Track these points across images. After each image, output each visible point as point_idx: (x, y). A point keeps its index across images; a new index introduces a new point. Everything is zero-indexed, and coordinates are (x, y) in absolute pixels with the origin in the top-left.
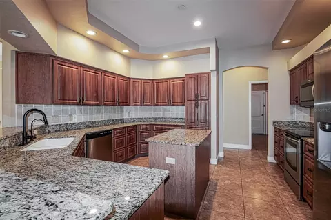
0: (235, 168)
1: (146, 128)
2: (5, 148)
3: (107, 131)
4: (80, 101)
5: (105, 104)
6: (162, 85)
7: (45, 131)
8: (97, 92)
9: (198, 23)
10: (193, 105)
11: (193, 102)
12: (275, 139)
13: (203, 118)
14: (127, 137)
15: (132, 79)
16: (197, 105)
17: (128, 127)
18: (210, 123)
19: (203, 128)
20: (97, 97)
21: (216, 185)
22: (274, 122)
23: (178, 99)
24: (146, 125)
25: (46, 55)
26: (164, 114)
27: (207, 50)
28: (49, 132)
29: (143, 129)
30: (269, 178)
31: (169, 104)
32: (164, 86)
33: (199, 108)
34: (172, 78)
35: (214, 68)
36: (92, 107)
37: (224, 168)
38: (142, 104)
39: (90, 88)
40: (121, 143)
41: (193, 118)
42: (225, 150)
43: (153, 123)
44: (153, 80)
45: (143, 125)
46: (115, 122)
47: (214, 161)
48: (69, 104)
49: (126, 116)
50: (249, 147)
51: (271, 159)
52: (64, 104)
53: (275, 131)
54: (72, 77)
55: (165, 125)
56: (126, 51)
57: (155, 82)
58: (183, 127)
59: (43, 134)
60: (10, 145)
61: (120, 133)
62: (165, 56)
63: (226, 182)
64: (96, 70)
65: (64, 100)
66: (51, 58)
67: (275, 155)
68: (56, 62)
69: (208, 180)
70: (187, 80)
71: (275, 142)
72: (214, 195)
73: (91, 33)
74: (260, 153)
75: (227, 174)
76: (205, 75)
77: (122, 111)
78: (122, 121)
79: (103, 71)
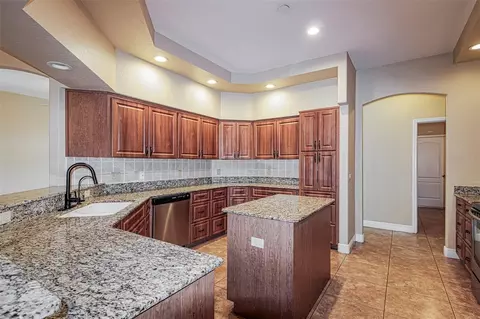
0: (380, 262)
1: (241, 192)
2: (38, 213)
3: (183, 194)
4: (147, 153)
5: (182, 157)
6: (266, 130)
7: (101, 192)
8: (171, 140)
9: (313, 31)
10: (312, 159)
11: (311, 153)
12: (457, 219)
13: (326, 179)
14: (212, 204)
15: (224, 121)
16: (317, 159)
17: (214, 190)
18: (337, 187)
19: (326, 194)
20: (171, 146)
21: (340, 286)
22: (457, 189)
23: (289, 150)
24: (242, 188)
25: (102, 92)
26: (269, 173)
27: (334, 73)
28: (108, 194)
29: (237, 193)
30: (440, 285)
31: (276, 156)
32: (269, 129)
33: (321, 164)
34: (279, 119)
35: (345, 100)
36: (165, 161)
37: (360, 261)
38: (237, 156)
39: (161, 135)
40: (203, 212)
41: (311, 179)
42: (366, 231)
43: (252, 185)
44: (253, 122)
45: (236, 187)
46: (198, 182)
47: (344, 247)
48: (132, 157)
49: (214, 174)
50: (413, 228)
51: (449, 251)
52: (125, 156)
53: (458, 205)
54: (137, 120)
55: (268, 188)
56: (212, 82)
57: (255, 124)
58: (295, 192)
59: (99, 196)
60: (47, 209)
61: (201, 197)
62: (270, 86)
63: (359, 284)
64: (170, 110)
65: (125, 152)
66: (109, 96)
67: (457, 246)
68: (115, 102)
69: (327, 278)
70: (303, 120)
71: (458, 223)
72: (333, 303)
73: (161, 59)
74: (432, 240)
75: (364, 272)
76: (330, 112)
77: (209, 167)
78: (209, 180)
79: (179, 112)
